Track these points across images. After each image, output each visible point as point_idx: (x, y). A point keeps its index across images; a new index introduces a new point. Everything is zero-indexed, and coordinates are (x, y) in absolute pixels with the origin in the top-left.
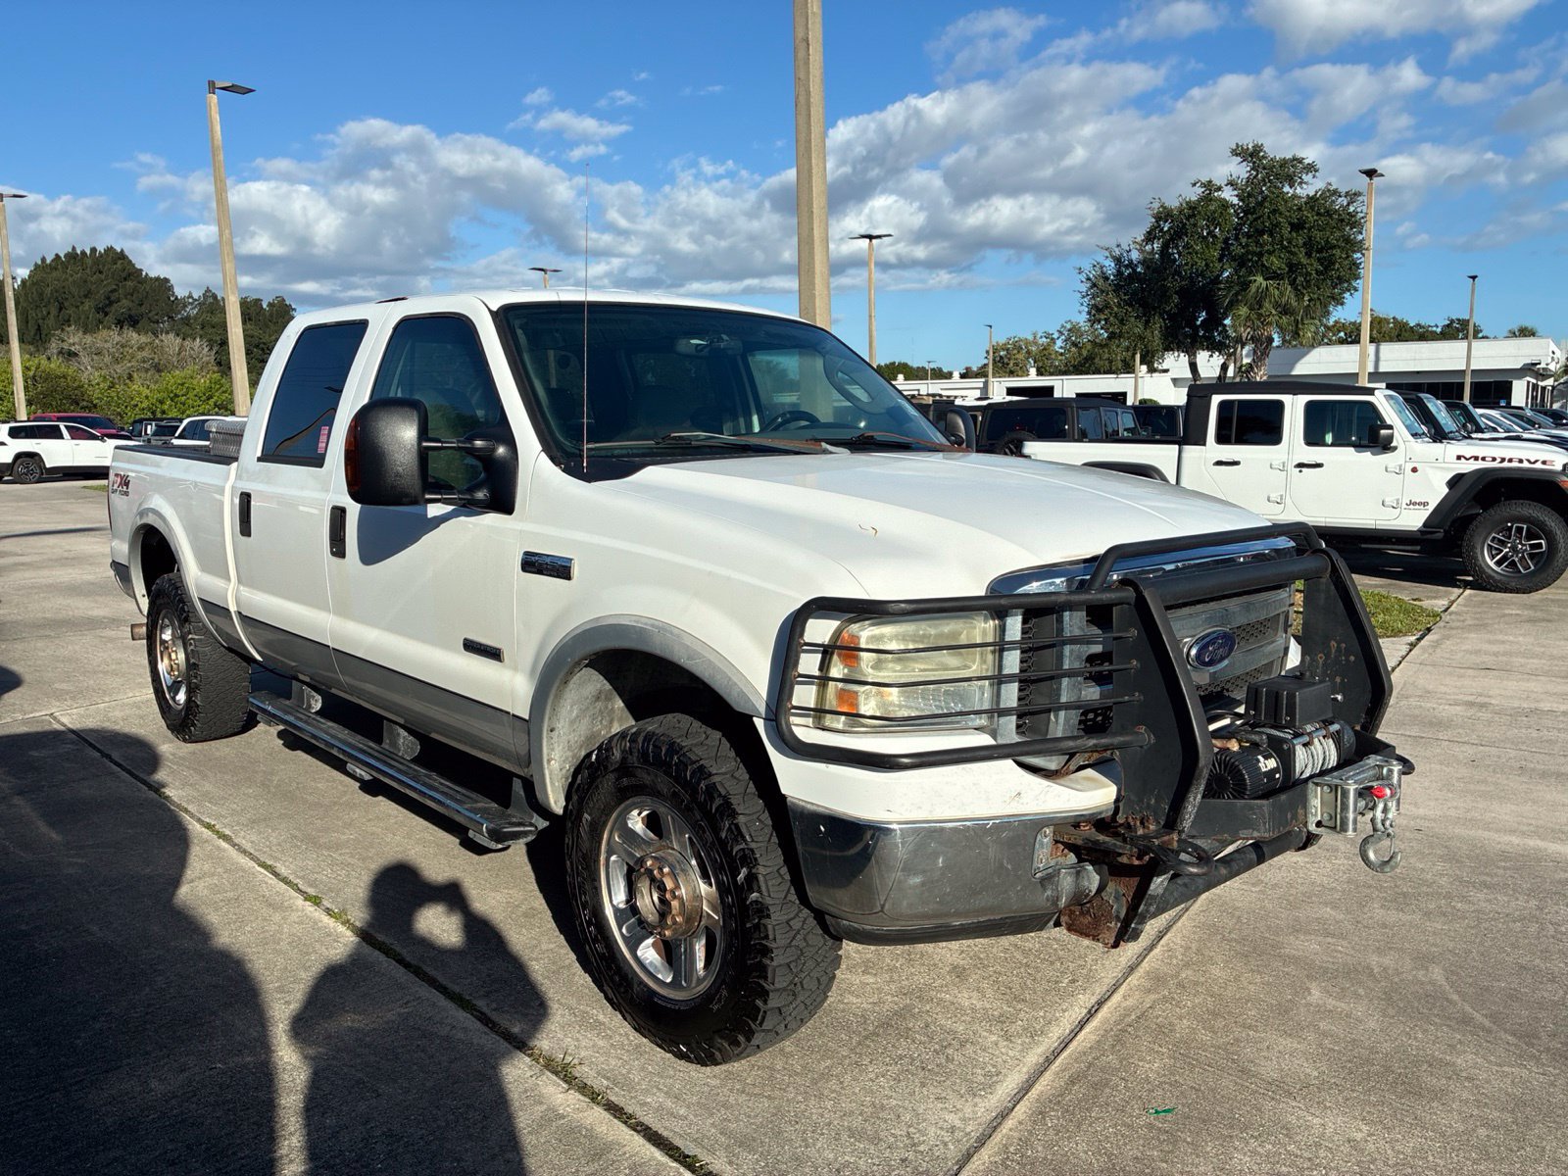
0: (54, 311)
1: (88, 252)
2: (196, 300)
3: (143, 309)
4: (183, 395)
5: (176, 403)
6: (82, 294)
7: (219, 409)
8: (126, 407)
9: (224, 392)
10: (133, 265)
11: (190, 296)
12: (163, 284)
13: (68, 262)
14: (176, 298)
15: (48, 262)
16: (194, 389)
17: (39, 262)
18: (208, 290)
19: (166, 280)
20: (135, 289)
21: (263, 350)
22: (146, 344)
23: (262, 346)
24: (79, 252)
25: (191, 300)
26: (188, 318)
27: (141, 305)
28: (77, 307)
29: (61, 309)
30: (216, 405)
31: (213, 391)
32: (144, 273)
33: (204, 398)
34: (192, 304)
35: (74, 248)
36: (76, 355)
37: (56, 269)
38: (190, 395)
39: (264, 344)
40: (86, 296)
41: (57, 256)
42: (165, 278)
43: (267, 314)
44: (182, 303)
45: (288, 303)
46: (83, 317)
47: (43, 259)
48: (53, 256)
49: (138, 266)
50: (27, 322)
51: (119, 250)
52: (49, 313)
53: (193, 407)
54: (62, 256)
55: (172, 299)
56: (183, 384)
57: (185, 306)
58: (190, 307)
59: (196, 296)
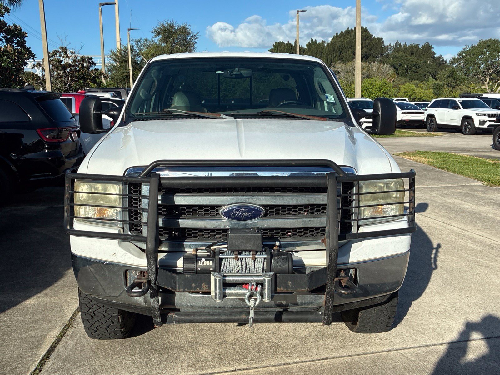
0: (338, 54)
1: (353, 29)
2: (392, 47)
3: (371, 52)
4: (371, 88)
5: (368, 92)
6: (349, 47)
7: (385, 94)
8: (349, 94)
9: (388, 87)
10: (370, 33)
11: (390, 45)
12: (380, 40)
13: (346, 34)
14: (385, 46)
15: (339, 34)
16: (375, 86)
17: (335, 35)
18: (397, 42)
20: (369, 44)
21: (417, 67)
22: (366, 67)
23: (416, 65)
24: (350, 30)
25: (390, 47)
26: (388, 54)
27: (370, 50)
28: (346, 53)
29: (340, 53)
30: (383, 93)
31: (383, 86)
32: (373, 37)
33: (379, 90)
34: (390, 48)
35: (348, 28)
36: (339, 73)
37: (341, 37)
38: (374, 89)
39: (417, 64)
40: (350, 48)
41: (342, 32)
42: (381, 38)
43: (421, 51)
44: (386, 48)
45: (430, 45)
46: (348, 56)
47: (337, 34)
48: (340, 32)
49: (371, 34)
50: (328, 60)
51: (365, 27)
52: (336, 56)
53: (374, 94)
54: (344, 32)
55: (383, 47)
56: (371, 84)
57: (388, 50)
58: (389, 50)
59: (392, 45)
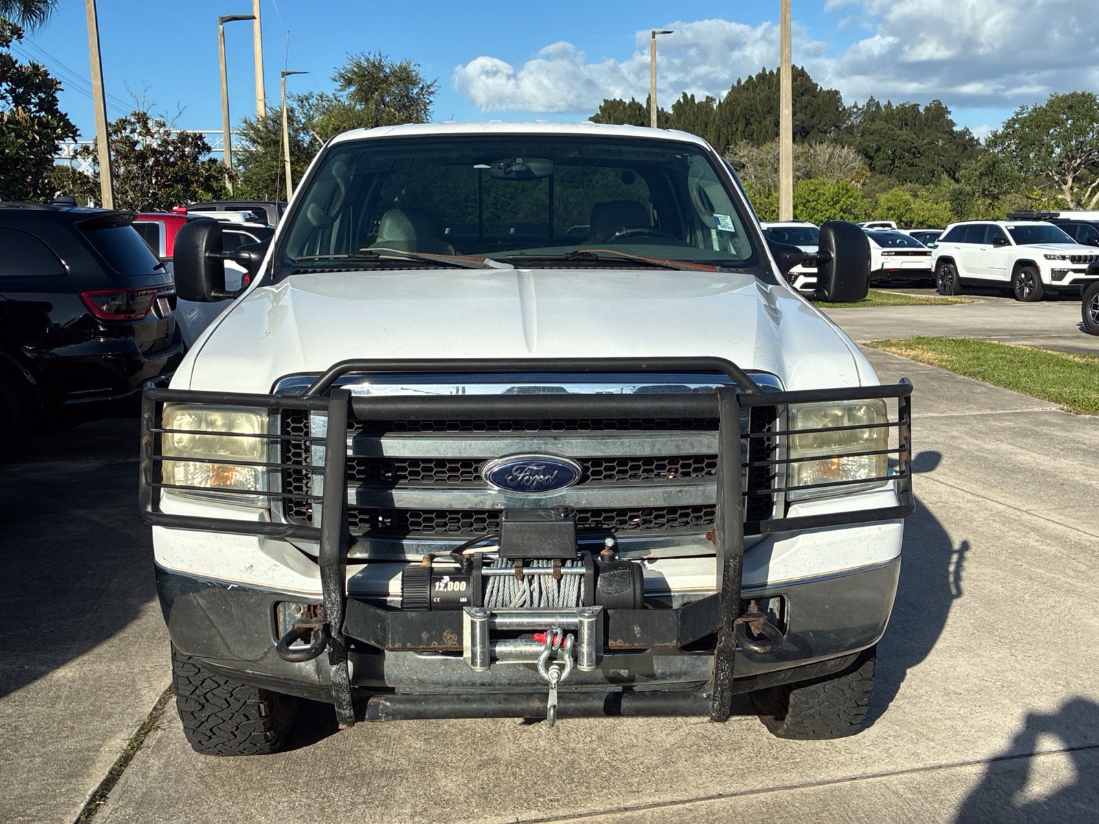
0: (741, 126)
1: (775, 72)
2: (860, 109)
3: (815, 121)
4: (814, 201)
5: (807, 208)
6: (766, 109)
7: (844, 213)
8: (766, 212)
9: (851, 197)
10: (811, 80)
11: (855, 106)
12: (834, 96)
13: (758, 82)
14: (844, 108)
15: (743, 83)
16: (824, 195)
17: (736, 84)
18: (872, 99)
19: (837, 92)
20: (809, 103)
21: (914, 154)
22: (802, 154)
23: (914, 150)
24: (768, 73)
25: (855, 110)
26: (852, 126)
27: (812, 117)
28: (760, 122)
29: (747, 124)
30: (841, 210)
31: (840, 196)
32: (819, 88)
33: (831, 203)
34: (856, 113)
36: (743, 166)
37: (747, 89)
38: (821, 201)
39: (916, 148)
40: (768, 112)
41: (750, 77)
42: (836, 91)
43: (923, 118)
44: (848, 113)
45: (944, 106)
46: (764, 131)
47: (739, 82)
48: (747, 78)
49: (814, 81)
50: (719, 138)
51: (800, 68)
52: (737, 129)
53: (821, 212)
54: (754, 77)
55: (840, 109)
56: (814, 191)
57: (850, 116)
58: (854, 116)
59: (860, 106)
